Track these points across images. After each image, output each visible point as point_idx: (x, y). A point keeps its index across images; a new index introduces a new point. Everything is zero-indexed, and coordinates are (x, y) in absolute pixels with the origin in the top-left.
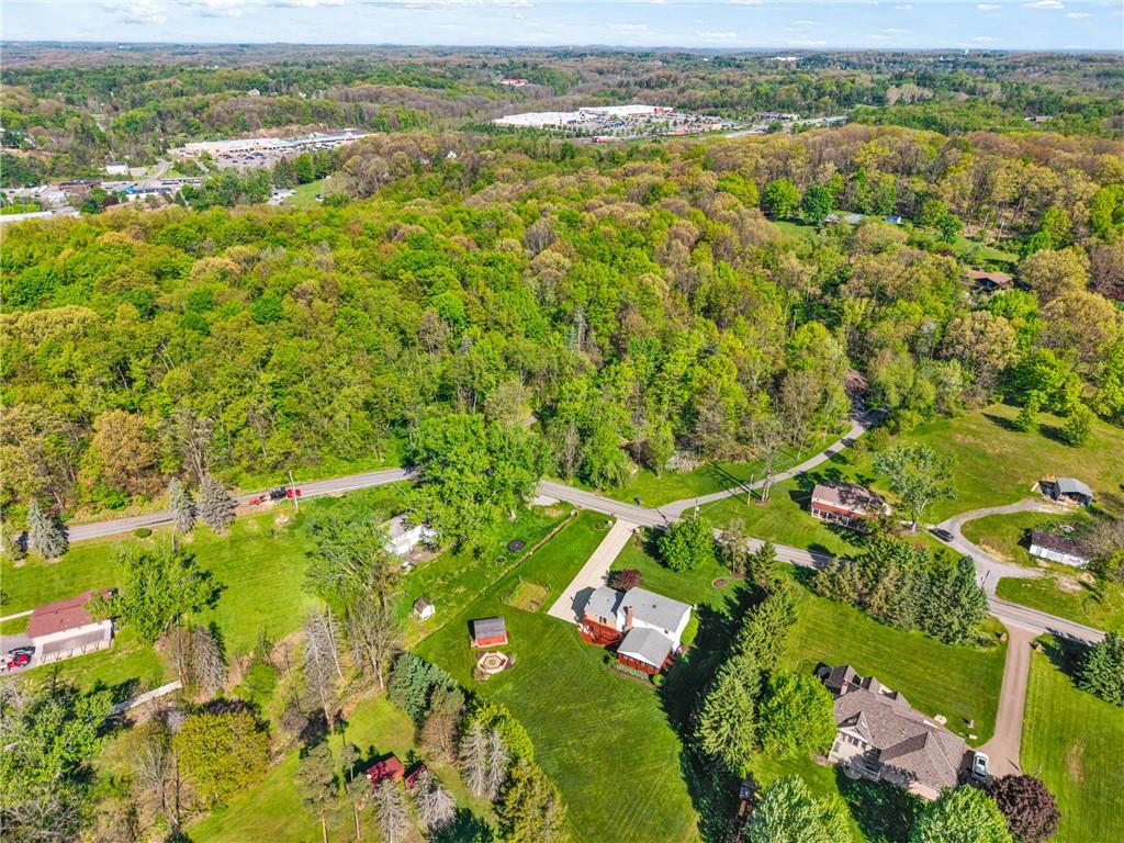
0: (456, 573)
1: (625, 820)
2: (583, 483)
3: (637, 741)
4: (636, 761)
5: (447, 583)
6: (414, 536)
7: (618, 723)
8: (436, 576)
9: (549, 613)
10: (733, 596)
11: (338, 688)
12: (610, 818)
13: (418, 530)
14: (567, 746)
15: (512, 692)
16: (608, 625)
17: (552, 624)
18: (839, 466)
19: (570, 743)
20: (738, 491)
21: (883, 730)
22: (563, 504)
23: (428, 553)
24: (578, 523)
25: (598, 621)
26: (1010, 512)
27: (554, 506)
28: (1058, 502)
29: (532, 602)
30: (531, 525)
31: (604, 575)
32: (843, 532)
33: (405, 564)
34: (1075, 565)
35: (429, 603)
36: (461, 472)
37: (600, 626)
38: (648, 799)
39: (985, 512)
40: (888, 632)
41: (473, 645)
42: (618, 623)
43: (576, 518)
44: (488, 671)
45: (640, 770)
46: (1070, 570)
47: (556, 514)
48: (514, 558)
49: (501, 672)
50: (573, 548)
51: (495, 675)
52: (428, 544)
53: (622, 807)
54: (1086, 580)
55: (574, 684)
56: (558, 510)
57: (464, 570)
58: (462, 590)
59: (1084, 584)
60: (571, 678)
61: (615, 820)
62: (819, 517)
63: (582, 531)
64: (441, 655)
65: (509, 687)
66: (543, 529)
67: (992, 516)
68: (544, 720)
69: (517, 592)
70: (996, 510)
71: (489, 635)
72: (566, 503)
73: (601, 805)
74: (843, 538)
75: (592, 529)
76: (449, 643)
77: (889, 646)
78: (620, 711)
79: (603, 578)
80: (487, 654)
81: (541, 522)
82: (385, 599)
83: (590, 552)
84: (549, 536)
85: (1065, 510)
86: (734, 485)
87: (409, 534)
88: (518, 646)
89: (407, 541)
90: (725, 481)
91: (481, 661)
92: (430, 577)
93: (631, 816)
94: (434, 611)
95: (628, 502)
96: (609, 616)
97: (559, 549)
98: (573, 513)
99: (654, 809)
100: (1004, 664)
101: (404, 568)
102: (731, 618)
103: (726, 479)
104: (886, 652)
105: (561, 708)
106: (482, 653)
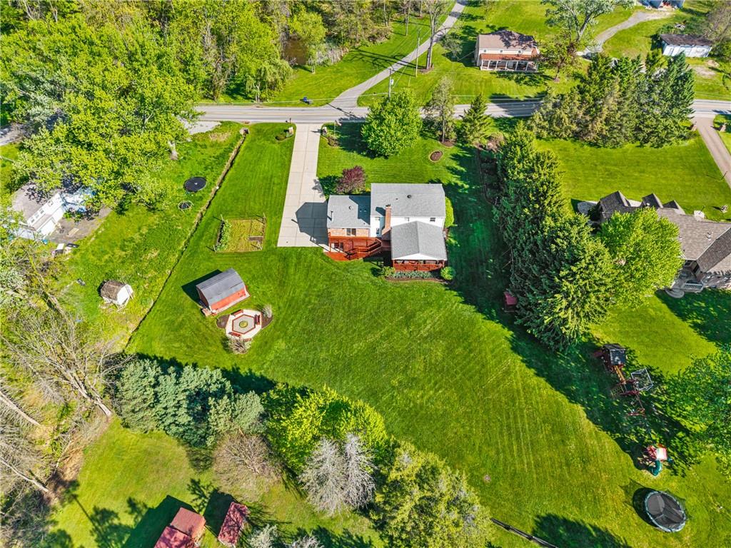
0: (137, 236)
1: (515, 448)
2: (235, 98)
3: (465, 348)
4: (479, 372)
5: (129, 252)
6: (54, 209)
7: (432, 337)
8: (111, 247)
9: (278, 245)
10: (454, 165)
11: (42, 442)
12: (498, 453)
13: (56, 199)
14: (393, 388)
15: (289, 349)
16: (359, 234)
17: (290, 255)
18: (471, 23)
19: (395, 382)
20: (396, 67)
21: (690, 241)
22: (225, 125)
23: (84, 222)
24: (253, 141)
25: (345, 235)
26: (631, 25)
27: (216, 129)
28: (659, 9)
29: (251, 239)
30: (200, 158)
31: (314, 185)
32: (515, 76)
33: (61, 247)
34: (698, 55)
35: (122, 284)
36: (90, 95)
37: (352, 240)
38: (521, 410)
39: (613, 31)
40: (607, 153)
41: (207, 314)
42: (372, 229)
43: (249, 137)
44: (244, 337)
45: (491, 380)
46: (697, 61)
47: (224, 138)
48: (201, 198)
49: (261, 332)
50: (265, 166)
51: (255, 338)
52: (78, 212)
53: (501, 433)
54: (712, 65)
55: (357, 312)
56: (223, 133)
57: (144, 231)
58: (153, 254)
59: (713, 69)
60: (349, 307)
61: (504, 452)
62: (489, 70)
63: (263, 147)
64: (170, 341)
65: (281, 345)
66: (217, 158)
67: (620, 32)
68: (348, 367)
69: (227, 235)
70: (620, 27)
71: (224, 295)
72: (230, 122)
73: (478, 442)
74: (518, 81)
75: (274, 143)
76: (173, 322)
77: (615, 165)
78: (425, 322)
79: (314, 188)
80: (232, 318)
81: (210, 151)
82: (54, 301)
83: (286, 166)
84: (228, 164)
85: (668, 14)
86: (390, 63)
87: (47, 208)
88: (264, 293)
89: (49, 217)
90: (378, 62)
91: (229, 329)
92: (104, 252)
93: (518, 438)
94: (132, 291)
95: (296, 105)
96: (359, 224)
97: (249, 174)
98: (242, 132)
99: (534, 419)
100: (707, 150)
101: (62, 251)
102: (466, 186)
103: (376, 59)
104: (617, 171)
105: (359, 346)
106: (225, 318)
